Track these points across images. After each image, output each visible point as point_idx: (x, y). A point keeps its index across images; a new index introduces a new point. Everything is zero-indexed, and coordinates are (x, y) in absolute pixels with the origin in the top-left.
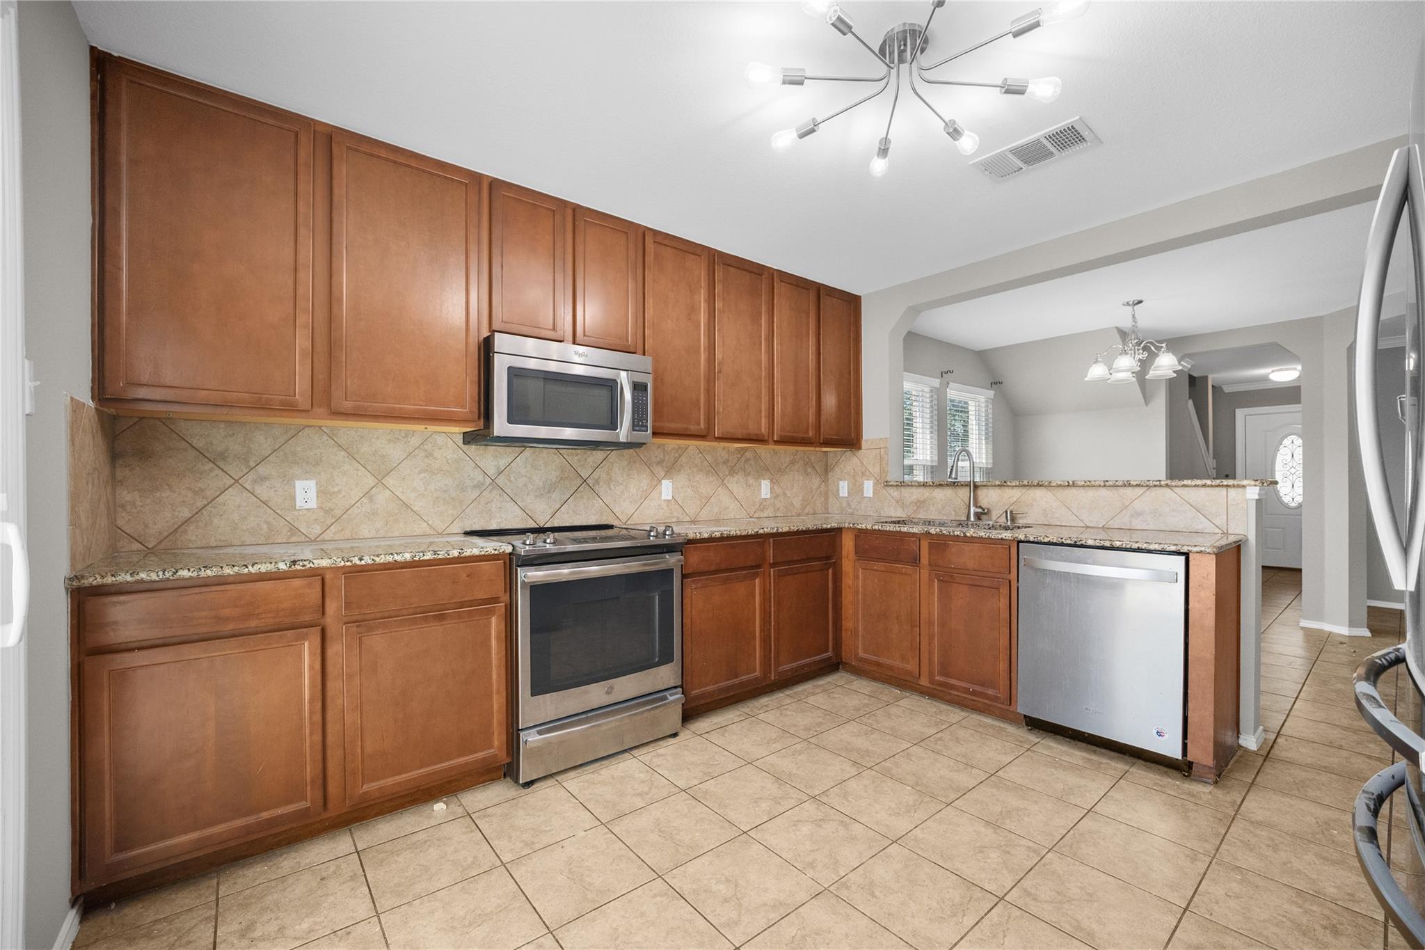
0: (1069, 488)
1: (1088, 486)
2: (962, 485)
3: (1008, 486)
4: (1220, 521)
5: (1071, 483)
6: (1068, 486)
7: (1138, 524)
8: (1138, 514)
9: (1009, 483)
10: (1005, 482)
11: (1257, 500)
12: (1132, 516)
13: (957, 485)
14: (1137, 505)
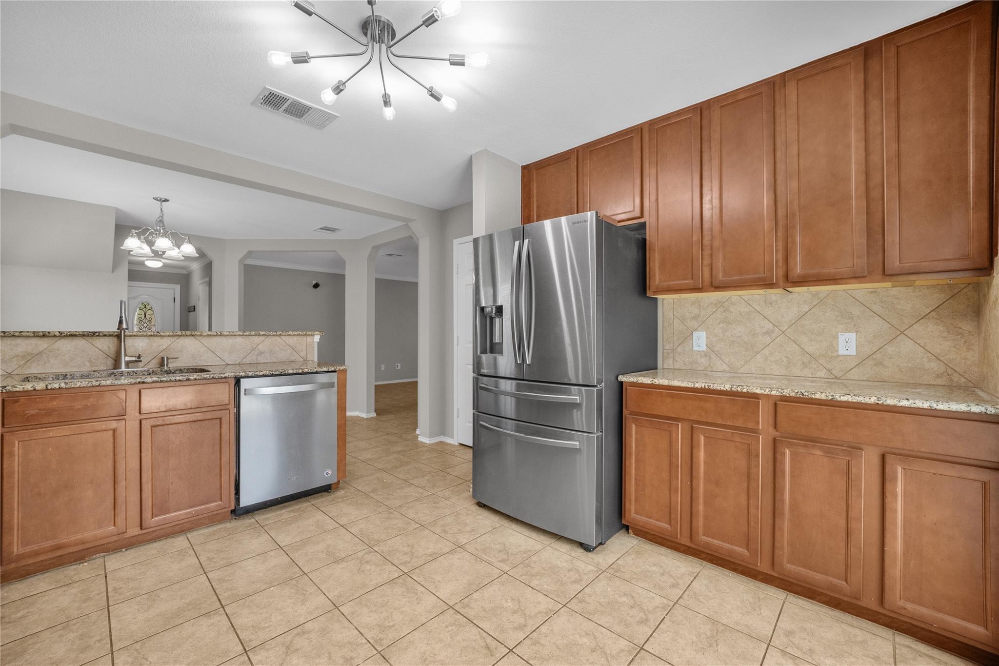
0: (217, 337)
1: (232, 335)
2: (105, 335)
3: (161, 336)
4: (303, 354)
5: (219, 333)
6: (216, 335)
7: (261, 359)
8: (261, 353)
9: (162, 334)
10: (158, 332)
11: (318, 342)
12: (258, 355)
13: (99, 336)
14: (261, 347)
